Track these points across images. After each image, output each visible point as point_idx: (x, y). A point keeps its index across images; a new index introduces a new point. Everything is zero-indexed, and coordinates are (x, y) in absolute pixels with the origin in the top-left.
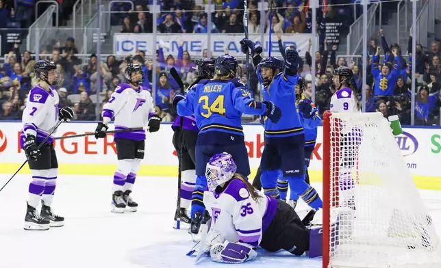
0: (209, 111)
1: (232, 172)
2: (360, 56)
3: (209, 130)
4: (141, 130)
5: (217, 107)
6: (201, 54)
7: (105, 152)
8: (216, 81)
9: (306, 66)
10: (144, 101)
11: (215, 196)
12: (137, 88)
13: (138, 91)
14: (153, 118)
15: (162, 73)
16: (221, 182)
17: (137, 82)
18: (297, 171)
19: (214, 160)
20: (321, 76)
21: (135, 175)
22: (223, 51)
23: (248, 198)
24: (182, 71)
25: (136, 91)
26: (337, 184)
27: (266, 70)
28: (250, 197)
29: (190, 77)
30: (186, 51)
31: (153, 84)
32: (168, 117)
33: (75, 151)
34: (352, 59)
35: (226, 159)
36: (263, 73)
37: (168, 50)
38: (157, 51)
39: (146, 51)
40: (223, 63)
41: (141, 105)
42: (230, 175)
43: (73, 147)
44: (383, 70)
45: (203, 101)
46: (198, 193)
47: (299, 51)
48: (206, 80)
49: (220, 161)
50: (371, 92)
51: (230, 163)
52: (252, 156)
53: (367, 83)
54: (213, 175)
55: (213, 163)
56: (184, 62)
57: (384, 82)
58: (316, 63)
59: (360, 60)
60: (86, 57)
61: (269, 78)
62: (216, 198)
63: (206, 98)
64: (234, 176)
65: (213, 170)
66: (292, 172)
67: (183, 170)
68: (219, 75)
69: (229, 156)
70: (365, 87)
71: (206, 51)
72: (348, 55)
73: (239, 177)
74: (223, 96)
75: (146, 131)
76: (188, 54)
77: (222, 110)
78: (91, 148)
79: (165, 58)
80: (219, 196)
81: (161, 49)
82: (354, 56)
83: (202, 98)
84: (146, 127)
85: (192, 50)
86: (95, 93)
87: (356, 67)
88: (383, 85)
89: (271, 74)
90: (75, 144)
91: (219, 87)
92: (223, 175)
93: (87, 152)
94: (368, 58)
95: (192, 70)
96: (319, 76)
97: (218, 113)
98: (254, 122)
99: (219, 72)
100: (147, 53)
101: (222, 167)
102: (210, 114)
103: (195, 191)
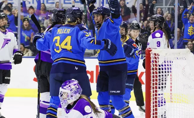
0: (60, 47)
1: (79, 93)
2: (173, 7)
3: (59, 62)
4: (8, 62)
5: (66, 44)
6: (54, 5)
8: (66, 26)
9: (132, 14)
10: (9, 40)
11: (66, 112)
12: (4, 31)
13: (5, 33)
14: (16, 54)
15: (25, 19)
16: (71, 101)
17: (4, 26)
18: (118, 92)
19: (65, 85)
20: (143, 22)
21: (3, 96)
22: (71, 3)
23: (91, 113)
24: (40, 18)
25: (3, 33)
26: (156, 102)
27: (98, 16)
28: (93, 112)
29: (46, 23)
30: (43, 3)
31: (19, 27)
32: (30, 53)
34: (167, 9)
35: (74, 84)
36: (95, 19)
37: (30, 3)
38: (22, 4)
39: (13, 3)
40: (72, 13)
41: (7, 43)
42: (78, 96)
44: (191, 19)
45: (56, 40)
46: (51, 109)
47: (128, 3)
48: (59, 25)
49: (70, 86)
50: (182, 34)
51: (78, 87)
52: (92, 82)
53: (178, 27)
54: (65, 96)
55: (65, 87)
56: (42, 12)
57: (191, 29)
58: (140, 12)
59: (173, 10)
61: (100, 23)
62: (67, 113)
63: (58, 38)
64: (80, 97)
65: (64, 93)
66: (115, 92)
67: (42, 92)
68: (69, 22)
69: (76, 82)
70: (177, 30)
71: (57, 4)
72: (164, 6)
73: (84, 97)
74: (70, 37)
75: (12, 63)
76: (45, 6)
77: (69, 47)
79: (28, 8)
80: (69, 112)
81: (24, 2)
82: (168, 6)
83: (55, 38)
84: (12, 61)
85: (47, 3)
87: (169, 15)
88: (191, 32)
89: (102, 19)
91: (69, 31)
92: (72, 96)
94: (179, 8)
95: (47, 18)
96: (142, 21)
97: (66, 50)
98: (93, 56)
99: (69, 20)
100: (13, 5)
101: (71, 90)
102: (60, 50)
103: (49, 108)
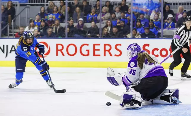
7: (105, 55)
33: (88, 55)
43: (87, 52)
60: (94, 2)
78: (97, 53)
86: (99, 22)
90: (88, 51)
93: (94, 55)
